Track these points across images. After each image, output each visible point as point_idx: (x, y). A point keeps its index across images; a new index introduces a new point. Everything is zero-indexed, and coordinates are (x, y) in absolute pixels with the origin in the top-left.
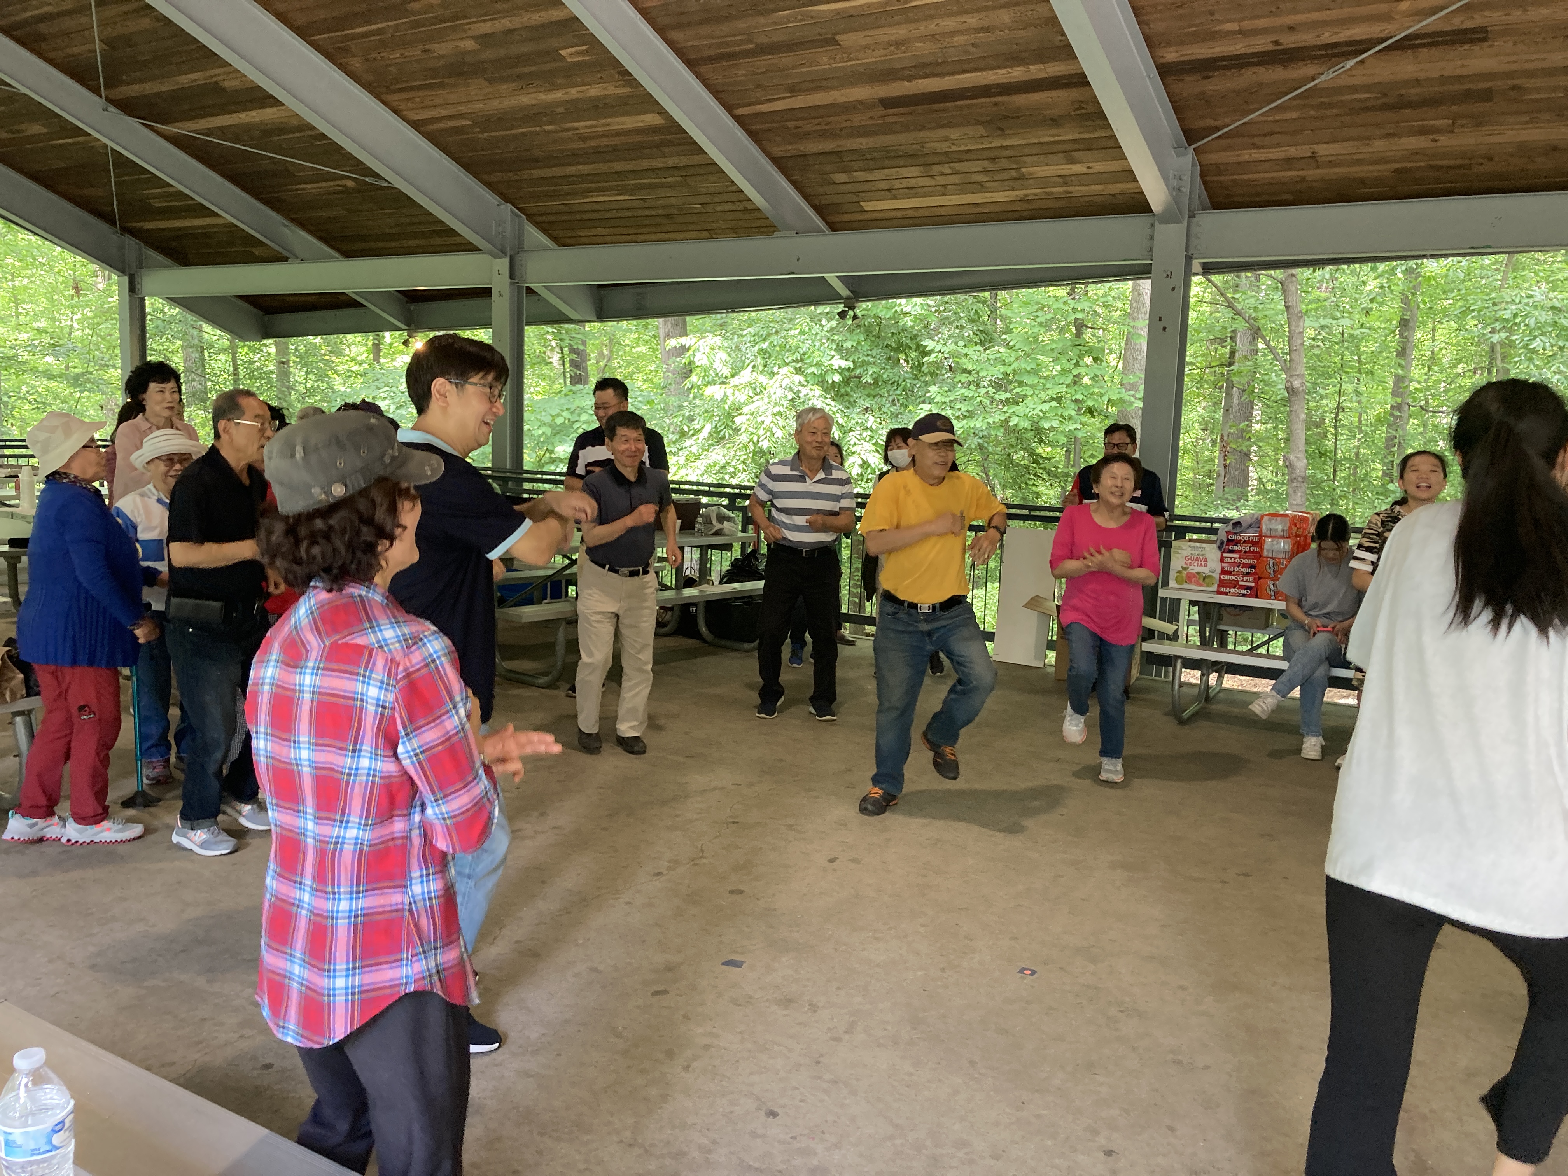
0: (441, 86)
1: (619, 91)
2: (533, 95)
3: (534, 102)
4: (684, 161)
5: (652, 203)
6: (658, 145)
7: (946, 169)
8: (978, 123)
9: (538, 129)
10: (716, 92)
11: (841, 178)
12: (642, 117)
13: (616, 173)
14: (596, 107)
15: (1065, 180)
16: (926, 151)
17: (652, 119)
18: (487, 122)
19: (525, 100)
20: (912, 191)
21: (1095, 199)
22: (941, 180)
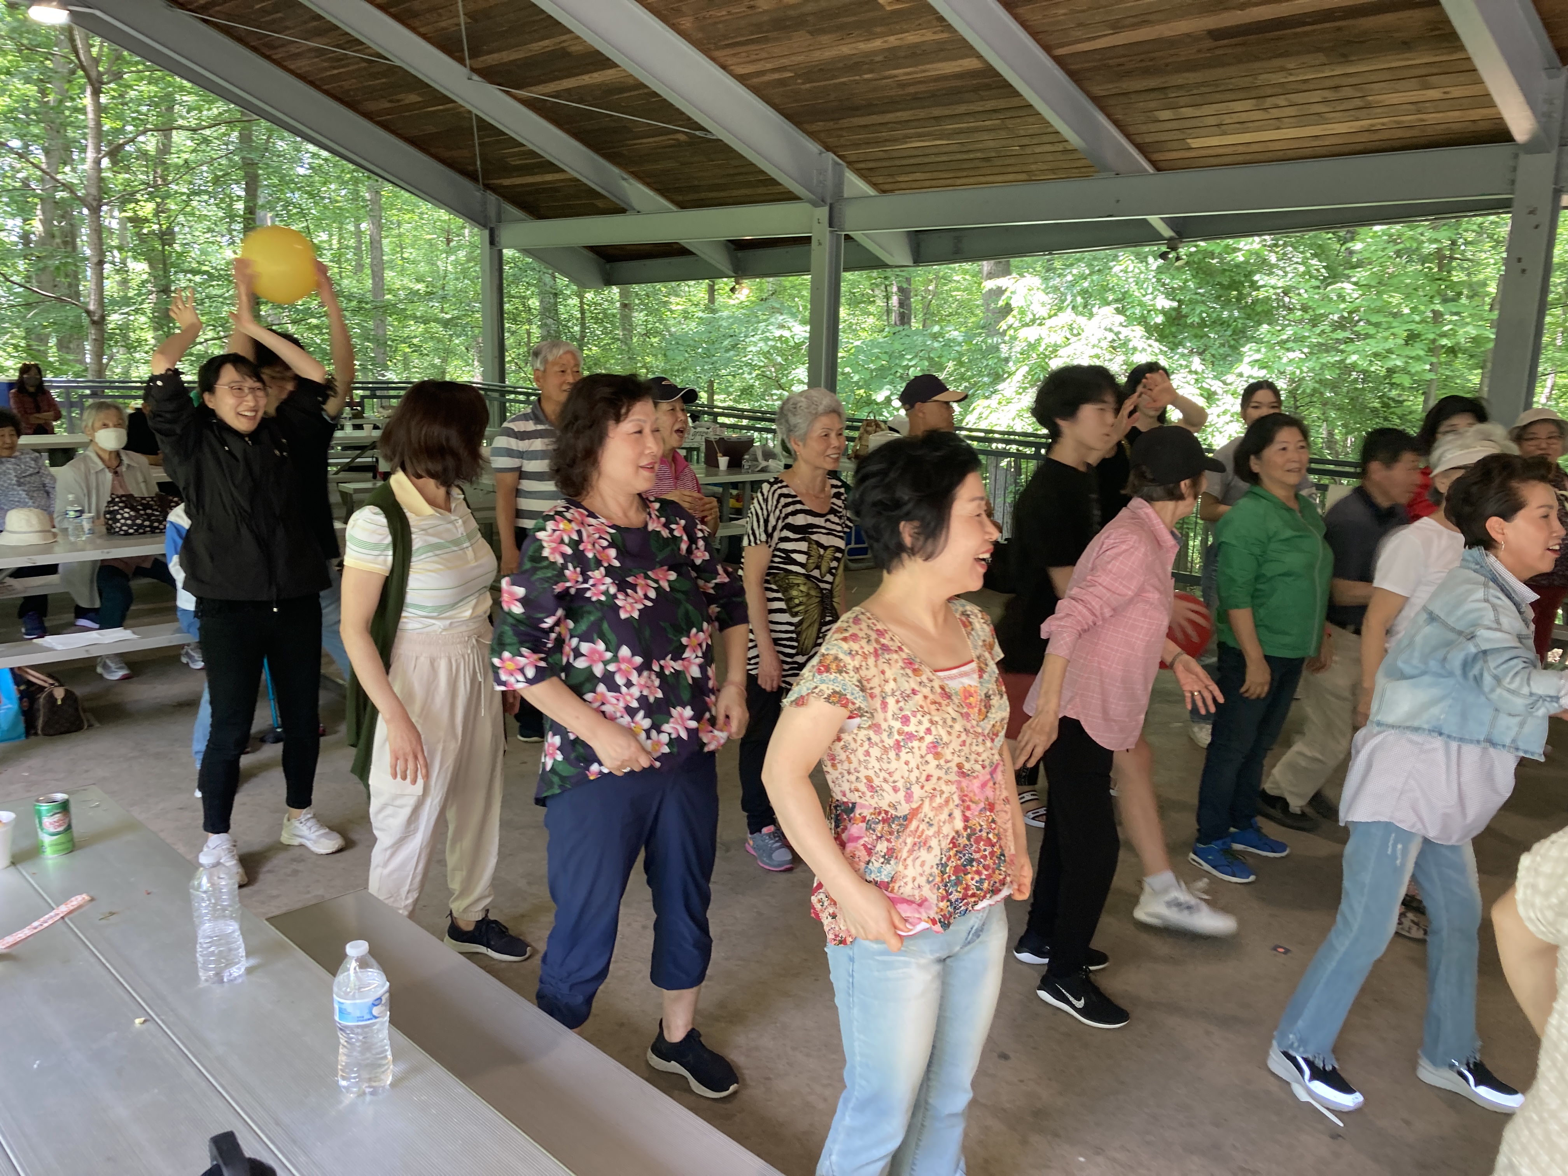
0: (766, 40)
1: (936, 37)
2: (854, 45)
3: (854, 52)
4: (1001, 104)
5: (970, 147)
6: (976, 89)
7: (1281, 100)
8: (1319, 50)
9: (857, 78)
10: (1034, 34)
11: (1166, 114)
12: (960, 62)
13: (934, 118)
14: (914, 54)
15: (1418, 106)
16: (1259, 83)
17: (970, 64)
18: (811, 73)
19: (846, 50)
20: (1243, 126)
21: (1453, 126)
22: (1275, 113)
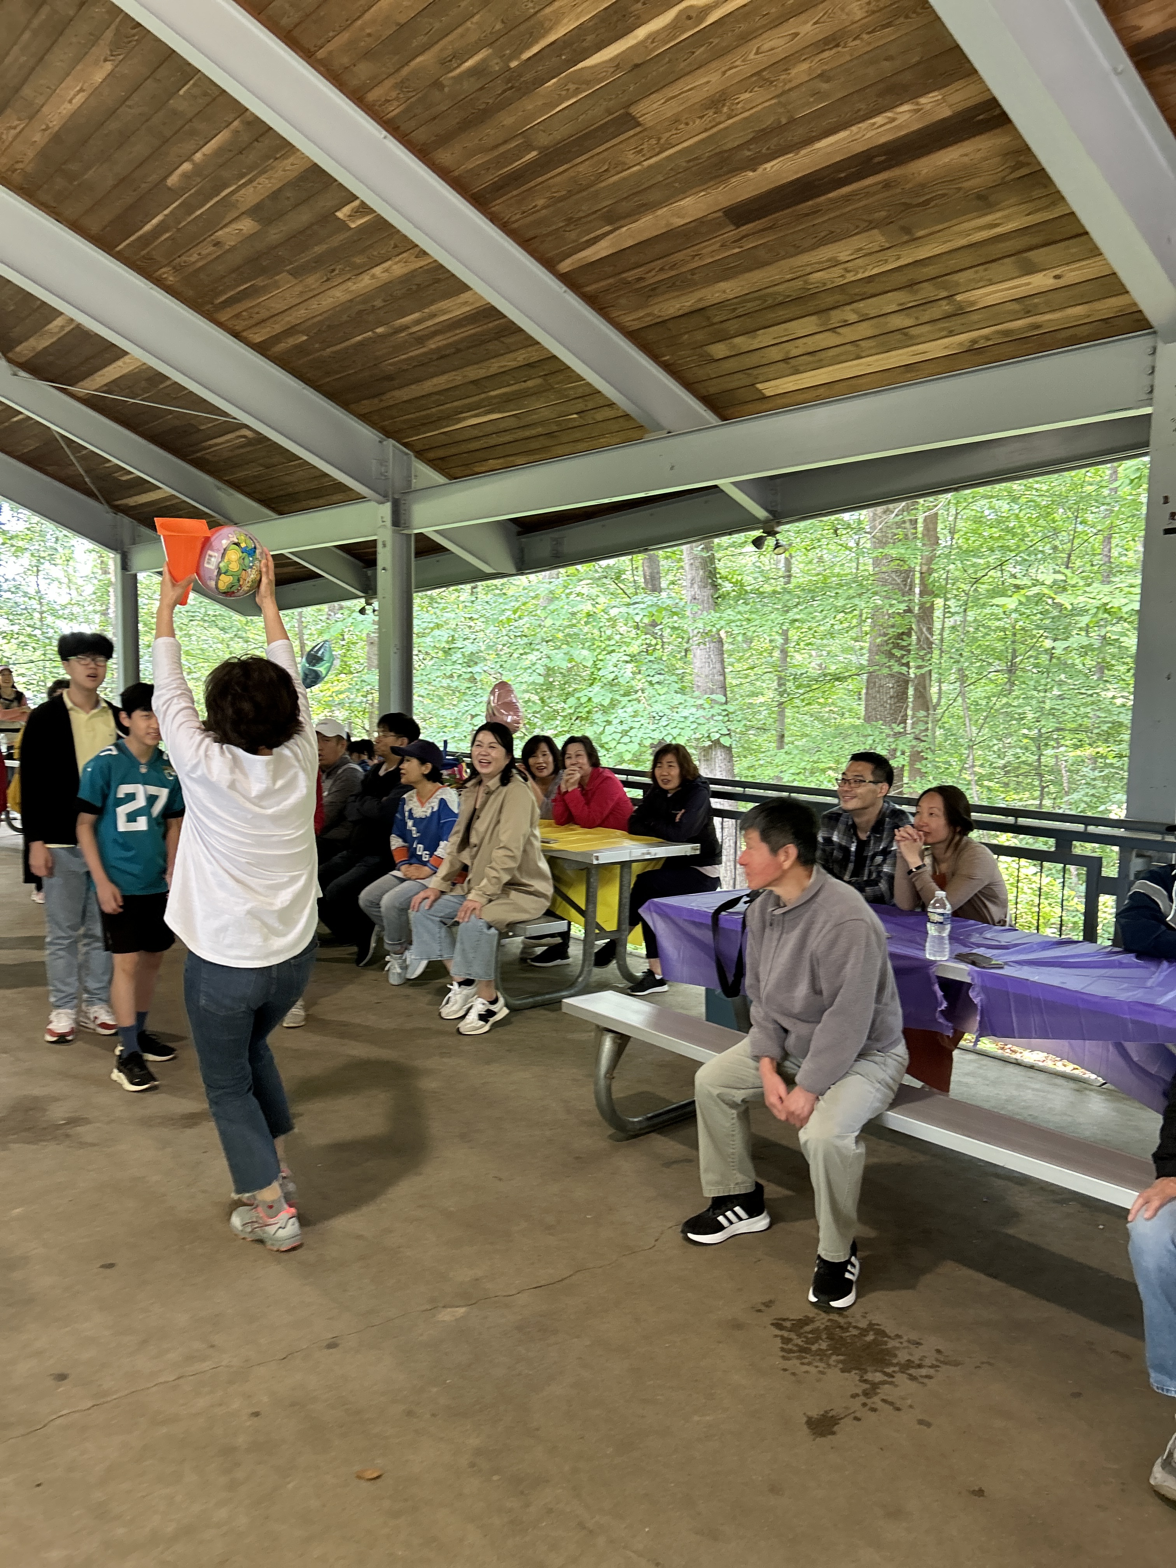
0: (256, 290)
2: (344, 287)
3: (349, 297)
5: (527, 420)
7: (848, 314)
8: (870, 225)
9: (371, 334)
10: (525, 242)
11: (719, 350)
13: (473, 382)
14: (411, 291)
16: (812, 288)
17: (467, 302)
18: (322, 333)
19: (340, 294)
20: (816, 359)
22: (849, 334)
